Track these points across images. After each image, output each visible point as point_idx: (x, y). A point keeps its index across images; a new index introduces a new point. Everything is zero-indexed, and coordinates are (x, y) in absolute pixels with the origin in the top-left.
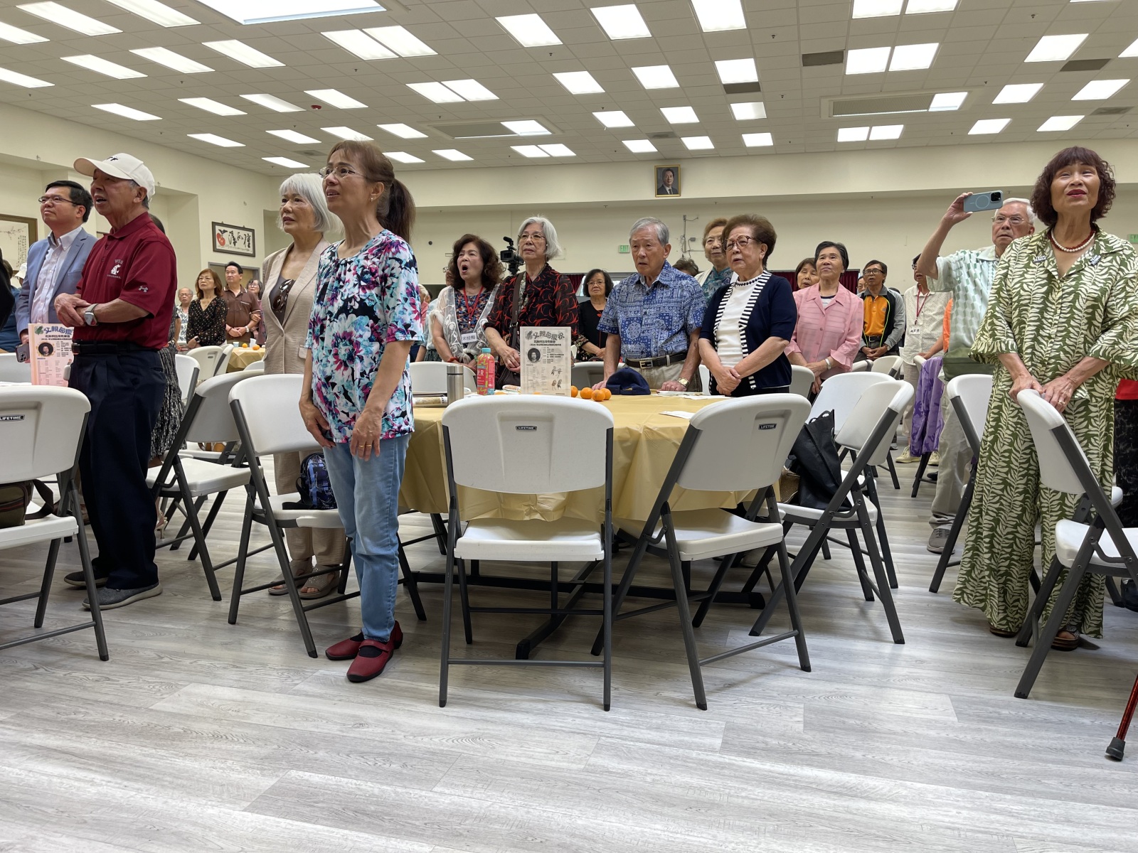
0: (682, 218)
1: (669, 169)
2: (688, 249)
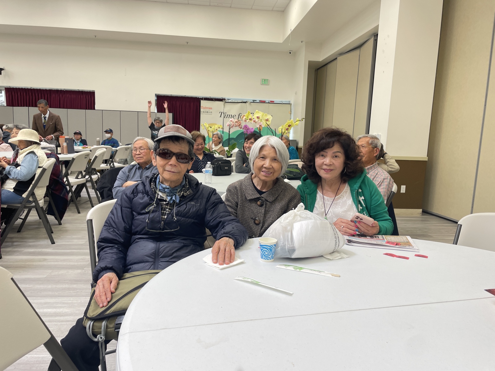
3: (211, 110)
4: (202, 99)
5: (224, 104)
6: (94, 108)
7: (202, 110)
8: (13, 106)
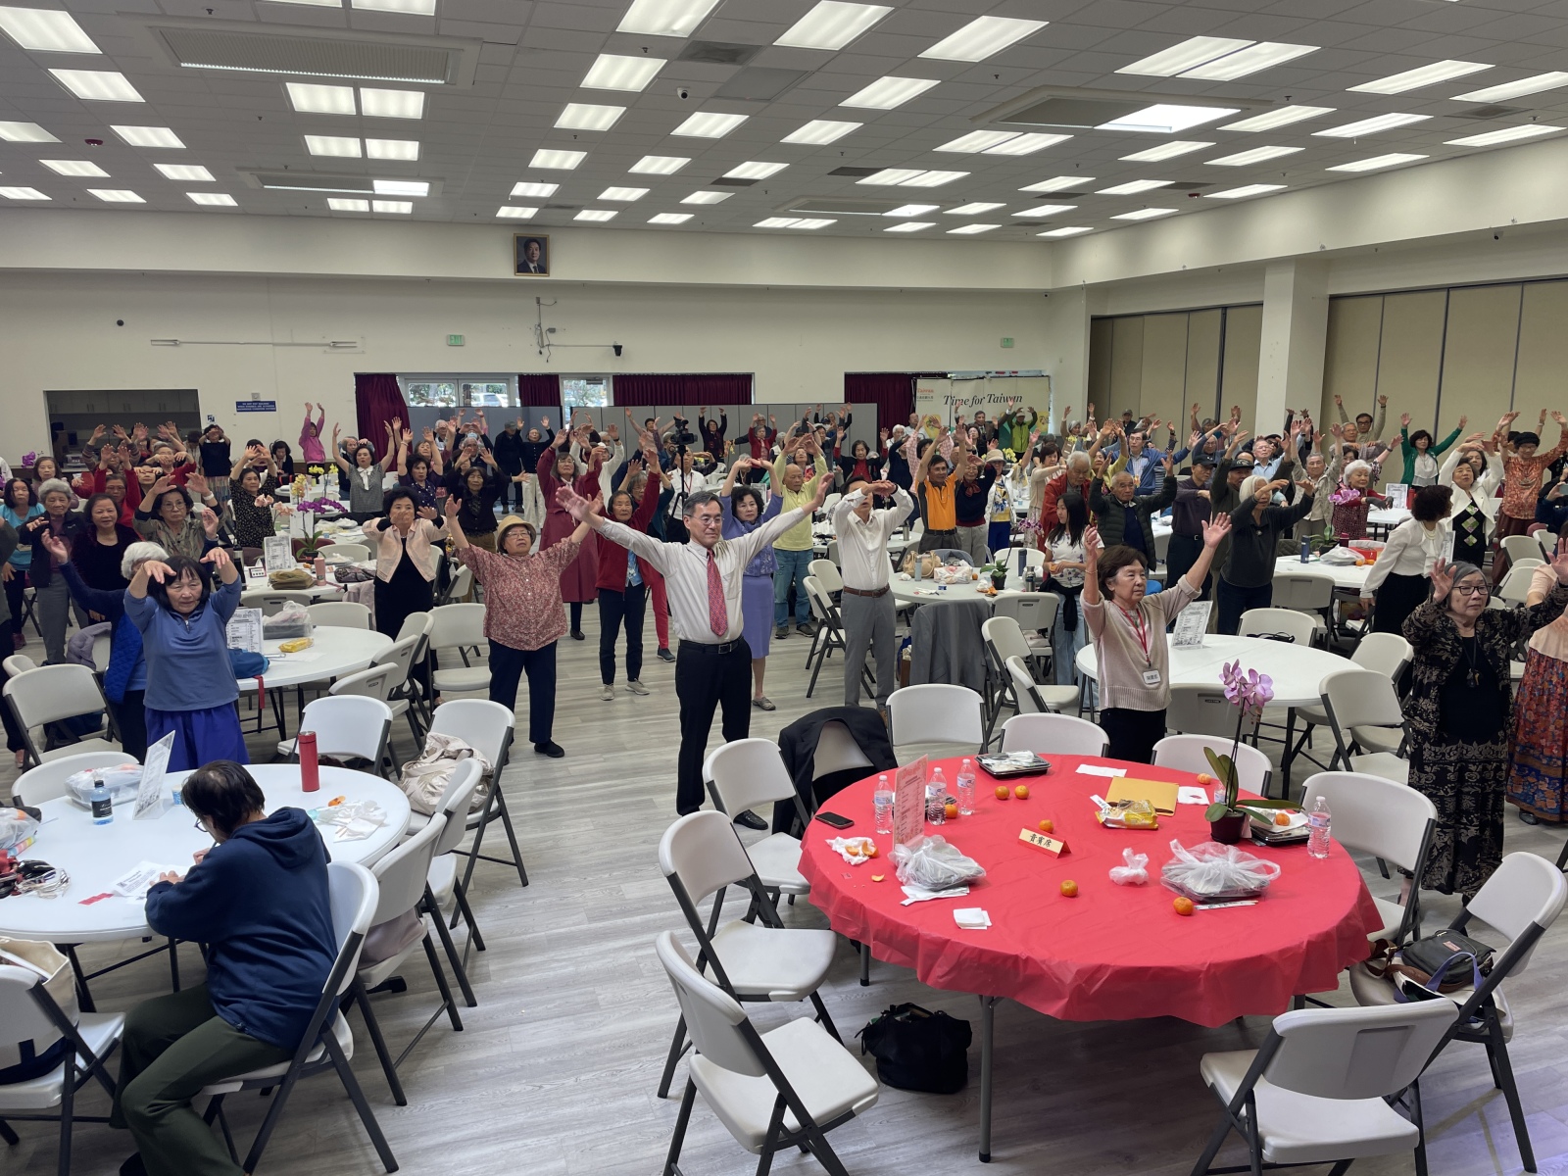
0: (535, 301)
1: (534, 240)
2: (546, 343)
3: (931, 394)
4: (918, 375)
5: (952, 383)
6: (748, 401)
7: (918, 394)
8: (624, 405)
